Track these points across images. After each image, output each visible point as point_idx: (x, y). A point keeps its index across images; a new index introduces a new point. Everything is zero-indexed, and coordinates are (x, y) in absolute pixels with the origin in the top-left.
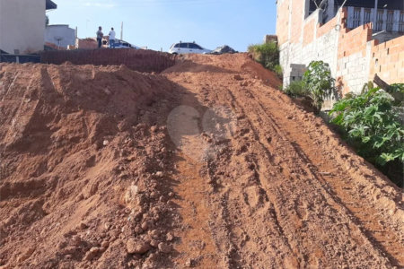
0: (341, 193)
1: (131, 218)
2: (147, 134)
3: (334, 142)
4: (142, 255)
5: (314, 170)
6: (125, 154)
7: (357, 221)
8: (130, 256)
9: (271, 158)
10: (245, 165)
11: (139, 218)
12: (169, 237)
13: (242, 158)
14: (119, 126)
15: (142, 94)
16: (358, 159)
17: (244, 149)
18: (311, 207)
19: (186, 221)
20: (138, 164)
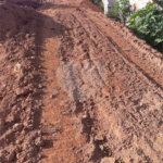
0: (133, 59)
1: (18, 79)
2: (25, 39)
3: (130, 34)
4: (25, 95)
5: (119, 49)
6: (12, 49)
7: (141, 70)
8: (19, 96)
9: (96, 46)
10: (81, 50)
11: (22, 79)
12: (40, 86)
13: (80, 47)
14: (7, 35)
15: (19, 17)
16: (142, 41)
17: (81, 42)
18: (117, 66)
19: (50, 78)
20: (20, 54)
